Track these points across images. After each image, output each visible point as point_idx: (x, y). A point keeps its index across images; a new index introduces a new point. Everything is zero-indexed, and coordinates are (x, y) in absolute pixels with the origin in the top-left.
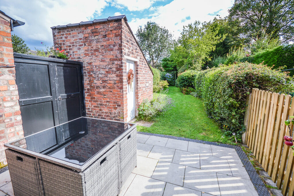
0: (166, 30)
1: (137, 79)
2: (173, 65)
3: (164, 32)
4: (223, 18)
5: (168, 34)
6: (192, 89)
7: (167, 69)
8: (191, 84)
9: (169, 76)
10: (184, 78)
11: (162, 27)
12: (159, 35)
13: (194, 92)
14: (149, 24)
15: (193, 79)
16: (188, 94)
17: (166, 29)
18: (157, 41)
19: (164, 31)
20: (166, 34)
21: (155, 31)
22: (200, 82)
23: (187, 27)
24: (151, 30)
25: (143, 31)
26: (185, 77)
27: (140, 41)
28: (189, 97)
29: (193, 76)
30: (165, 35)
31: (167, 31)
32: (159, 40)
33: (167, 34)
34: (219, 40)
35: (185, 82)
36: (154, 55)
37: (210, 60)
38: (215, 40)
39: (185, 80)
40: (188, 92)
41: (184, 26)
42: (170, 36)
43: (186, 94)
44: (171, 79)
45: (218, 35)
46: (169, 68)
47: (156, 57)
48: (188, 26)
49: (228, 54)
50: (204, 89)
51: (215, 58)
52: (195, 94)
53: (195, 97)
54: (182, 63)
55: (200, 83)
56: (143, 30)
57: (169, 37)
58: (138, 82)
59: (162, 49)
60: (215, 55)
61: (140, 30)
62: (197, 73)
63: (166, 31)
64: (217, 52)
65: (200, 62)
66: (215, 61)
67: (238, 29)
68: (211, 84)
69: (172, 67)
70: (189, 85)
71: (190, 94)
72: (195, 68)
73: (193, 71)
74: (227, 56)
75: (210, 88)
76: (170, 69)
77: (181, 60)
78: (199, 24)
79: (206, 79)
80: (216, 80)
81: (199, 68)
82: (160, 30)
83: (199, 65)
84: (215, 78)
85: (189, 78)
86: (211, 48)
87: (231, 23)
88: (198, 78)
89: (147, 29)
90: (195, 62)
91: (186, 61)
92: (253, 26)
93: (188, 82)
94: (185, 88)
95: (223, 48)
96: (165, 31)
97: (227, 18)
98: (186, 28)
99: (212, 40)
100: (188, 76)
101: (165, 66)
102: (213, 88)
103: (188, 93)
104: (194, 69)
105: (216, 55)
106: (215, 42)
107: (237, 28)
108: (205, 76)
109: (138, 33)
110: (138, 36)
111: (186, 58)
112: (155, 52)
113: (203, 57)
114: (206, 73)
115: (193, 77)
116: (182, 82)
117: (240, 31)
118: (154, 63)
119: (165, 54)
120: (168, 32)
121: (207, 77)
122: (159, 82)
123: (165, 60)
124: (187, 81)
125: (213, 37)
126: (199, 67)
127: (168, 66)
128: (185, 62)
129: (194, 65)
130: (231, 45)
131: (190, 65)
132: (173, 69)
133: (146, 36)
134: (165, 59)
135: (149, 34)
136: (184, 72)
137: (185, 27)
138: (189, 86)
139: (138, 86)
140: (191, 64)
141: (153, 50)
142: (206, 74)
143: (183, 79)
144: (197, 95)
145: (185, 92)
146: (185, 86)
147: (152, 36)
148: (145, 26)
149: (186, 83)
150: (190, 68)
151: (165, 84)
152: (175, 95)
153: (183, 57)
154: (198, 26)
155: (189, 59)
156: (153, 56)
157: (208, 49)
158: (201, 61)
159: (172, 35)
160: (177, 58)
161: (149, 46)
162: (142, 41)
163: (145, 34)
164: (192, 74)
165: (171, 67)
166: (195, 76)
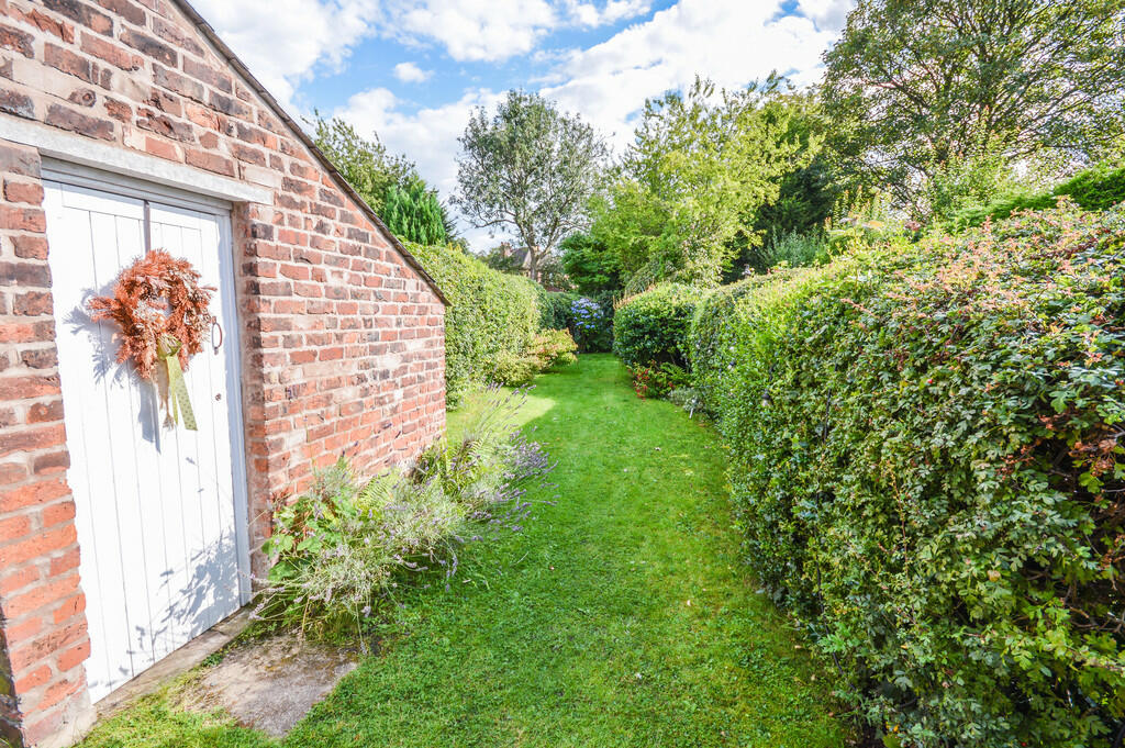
0: (586, 124)
1: (254, 333)
2: (607, 265)
3: (576, 134)
4: (802, 90)
5: (594, 142)
6: (676, 372)
7: (585, 279)
8: (671, 350)
9: (587, 308)
10: (642, 320)
11: (567, 113)
12: (557, 146)
13: (688, 386)
14: (515, 100)
15: (682, 326)
16: (657, 397)
17: (584, 121)
18: (550, 168)
19: (574, 129)
20: (583, 143)
21: (538, 128)
22: (709, 344)
23: (661, 105)
24: (521, 123)
25: (489, 127)
26: (647, 314)
27: (477, 168)
28: (663, 414)
29: (679, 313)
30: (581, 146)
31: (589, 132)
32: (555, 164)
33: (589, 142)
34: (793, 159)
35: (647, 337)
36: (535, 226)
37: (758, 241)
38: (778, 160)
39: (647, 329)
40: (657, 384)
41: (647, 102)
42: (600, 149)
43: (651, 397)
44: (598, 321)
45: (789, 137)
46: (594, 275)
47: (545, 235)
48: (663, 100)
49: (828, 221)
50: (730, 384)
51: (775, 239)
52: (690, 398)
53: (688, 412)
54: (640, 253)
55: (712, 349)
56: (491, 121)
57: (594, 153)
58: (265, 351)
59: (567, 201)
60: (774, 229)
61: (478, 122)
62: (698, 295)
63: (584, 133)
64: (783, 219)
65: (714, 250)
66: (775, 253)
67: (861, 132)
68: (774, 370)
69: (606, 275)
70: (664, 351)
71: (668, 398)
72: (694, 276)
73: (682, 287)
74: (827, 227)
75: (769, 398)
76: (596, 279)
77: (633, 240)
78: (711, 92)
79: (739, 330)
80: (816, 344)
81: (711, 276)
82: (561, 125)
83: (712, 261)
84: (802, 326)
85: (664, 321)
86: (762, 191)
87: (836, 106)
88: (703, 320)
89: (507, 118)
90: (694, 248)
91: (654, 243)
92: (919, 120)
93: (662, 340)
94: (644, 369)
95: (804, 200)
96: (580, 131)
97: (817, 91)
98: (655, 107)
99: (764, 162)
100: (657, 312)
101: (577, 269)
102: (794, 403)
103: (656, 392)
104: (688, 281)
105: (780, 226)
106: (776, 170)
107: (858, 123)
108: (736, 310)
109: (471, 135)
110: (471, 147)
111: (657, 234)
112: (540, 212)
113: (729, 231)
114: (742, 294)
115: (683, 316)
116: (633, 341)
117: (866, 137)
118: (537, 259)
119: (579, 222)
120: (590, 136)
121: (744, 320)
122: (532, 334)
123: (575, 244)
124: (652, 333)
125: (770, 144)
126: (711, 272)
127: (589, 267)
128: (651, 249)
129: (690, 265)
130: (836, 192)
131: (674, 262)
132: (607, 279)
133: (501, 147)
134: (578, 238)
135: (512, 140)
136: (644, 294)
137: (651, 102)
138: (663, 356)
139: (261, 377)
140: (676, 259)
141: (533, 205)
142: (741, 301)
143: (638, 326)
144: (700, 405)
145: (643, 385)
146: (643, 357)
147: (525, 146)
148: (500, 107)
149: (649, 344)
150: (671, 273)
151: (561, 347)
152: (597, 404)
153: (645, 230)
154: (706, 101)
155: (669, 235)
156: (530, 229)
157: (747, 199)
158: (718, 249)
159: (608, 148)
160: (616, 230)
161: (517, 190)
162: (488, 168)
163: (498, 140)
164: (675, 303)
165: (601, 272)
166: (690, 310)
